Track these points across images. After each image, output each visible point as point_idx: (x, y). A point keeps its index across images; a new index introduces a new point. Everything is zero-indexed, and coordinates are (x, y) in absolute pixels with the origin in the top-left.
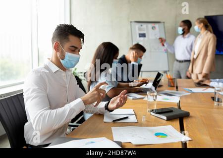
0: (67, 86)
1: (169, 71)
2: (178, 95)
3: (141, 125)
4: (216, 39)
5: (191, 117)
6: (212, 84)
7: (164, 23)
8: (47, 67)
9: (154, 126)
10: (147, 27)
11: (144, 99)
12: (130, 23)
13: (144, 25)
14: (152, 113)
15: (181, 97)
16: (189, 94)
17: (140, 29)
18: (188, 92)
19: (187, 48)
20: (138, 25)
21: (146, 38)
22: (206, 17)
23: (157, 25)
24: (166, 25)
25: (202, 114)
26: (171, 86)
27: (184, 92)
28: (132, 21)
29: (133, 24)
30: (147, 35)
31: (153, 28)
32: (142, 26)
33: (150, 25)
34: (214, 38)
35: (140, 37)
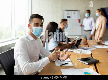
0: (37, 47)
1: (82, 35)
2: (90, 50)
3: (75, 68)
4: (106, 20)
5: (100, 63)
6: (105, 43)
7: (80, 11)
8: (27, 38)
9: (82, 68)
10: (71, 13)
11: (73, 52)
12: (62, 11)
13: (70, 12)
14: (79, 61)
15: (92, 51)
16: (95, 49)
17: (67, 14)
18: (95, 48)
19: (89, 24)
20: (66, 12)
21: (71, 19)
22: (101, 8)
23: (76, 12)
24: (81, 12)
25: (104, 61)
26: (85, 44)
27: (92, 48)
28: (64, 9)
29: (64, 11)
30: (71, 17)
31: (74, 13)
32: (68, 12)
33: (73, 12)
34: (105, 19)
35: (68, 18)
